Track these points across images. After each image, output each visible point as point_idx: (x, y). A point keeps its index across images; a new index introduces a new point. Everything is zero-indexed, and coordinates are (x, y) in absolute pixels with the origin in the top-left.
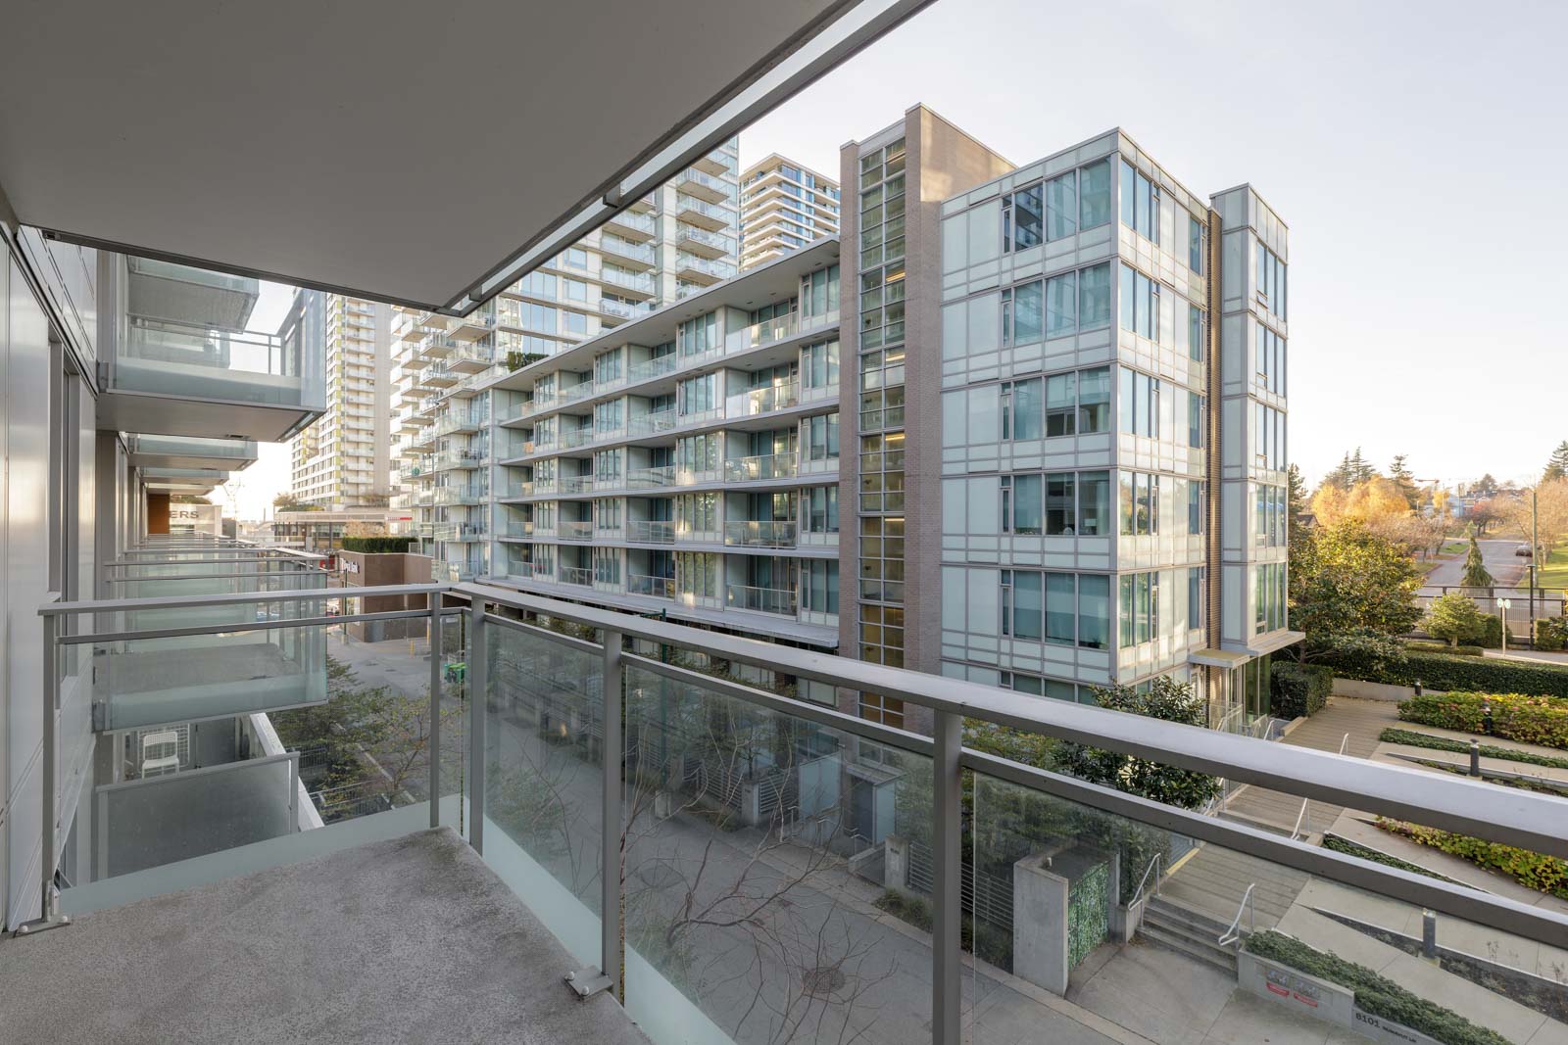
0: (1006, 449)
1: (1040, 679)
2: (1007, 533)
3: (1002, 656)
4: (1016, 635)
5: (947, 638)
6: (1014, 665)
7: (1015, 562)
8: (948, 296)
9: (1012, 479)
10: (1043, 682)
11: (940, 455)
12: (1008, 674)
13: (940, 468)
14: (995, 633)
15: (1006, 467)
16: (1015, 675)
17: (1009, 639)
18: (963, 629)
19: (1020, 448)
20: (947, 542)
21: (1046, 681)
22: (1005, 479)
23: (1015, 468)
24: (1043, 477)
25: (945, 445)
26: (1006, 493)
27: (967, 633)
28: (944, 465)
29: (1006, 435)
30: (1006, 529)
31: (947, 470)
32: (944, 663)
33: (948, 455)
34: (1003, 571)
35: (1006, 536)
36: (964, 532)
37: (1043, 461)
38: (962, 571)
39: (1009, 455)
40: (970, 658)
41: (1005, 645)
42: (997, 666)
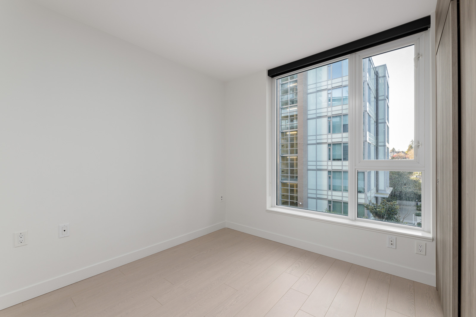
0: (330, 136)
1: (342, 202)
2: (330, 160)
3: (329, 196)
4: (333, 190)
5: (309, 191)
6: (333, 199)
7: (333, 169)
8: (309, 91)
9: (332, 145)
10: (342, 203)
11: (307, 138)
12: (331, 201)
13: (307, 142)
14: (326, 189)
15: (330, 141)
16: (333, 201)
17: (331, 191)
18: (315, 189)
19: (335, 136)
20: (309, 163)
21: (343, 202)
22: (329, 145)
23: (333, 141)
24: (342, 144)
25: (309, 135)
26: (330, 149)
27: (316, 190)
28: (308, 141)
29: (329, 132)
30: (330, 159)
31: (309, 142)
32: (309, 199)
33: (309, 138)
34: (329, 171)
35: (330, 161)
36: (315, 160)
37: (342, 140)
38: (315, 172)
39: (331, 138)
40: (318, 197)
41: (330, 193)
42: (327, 199)
